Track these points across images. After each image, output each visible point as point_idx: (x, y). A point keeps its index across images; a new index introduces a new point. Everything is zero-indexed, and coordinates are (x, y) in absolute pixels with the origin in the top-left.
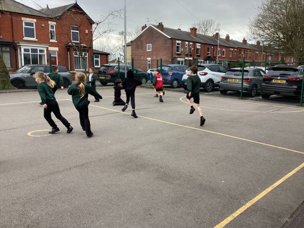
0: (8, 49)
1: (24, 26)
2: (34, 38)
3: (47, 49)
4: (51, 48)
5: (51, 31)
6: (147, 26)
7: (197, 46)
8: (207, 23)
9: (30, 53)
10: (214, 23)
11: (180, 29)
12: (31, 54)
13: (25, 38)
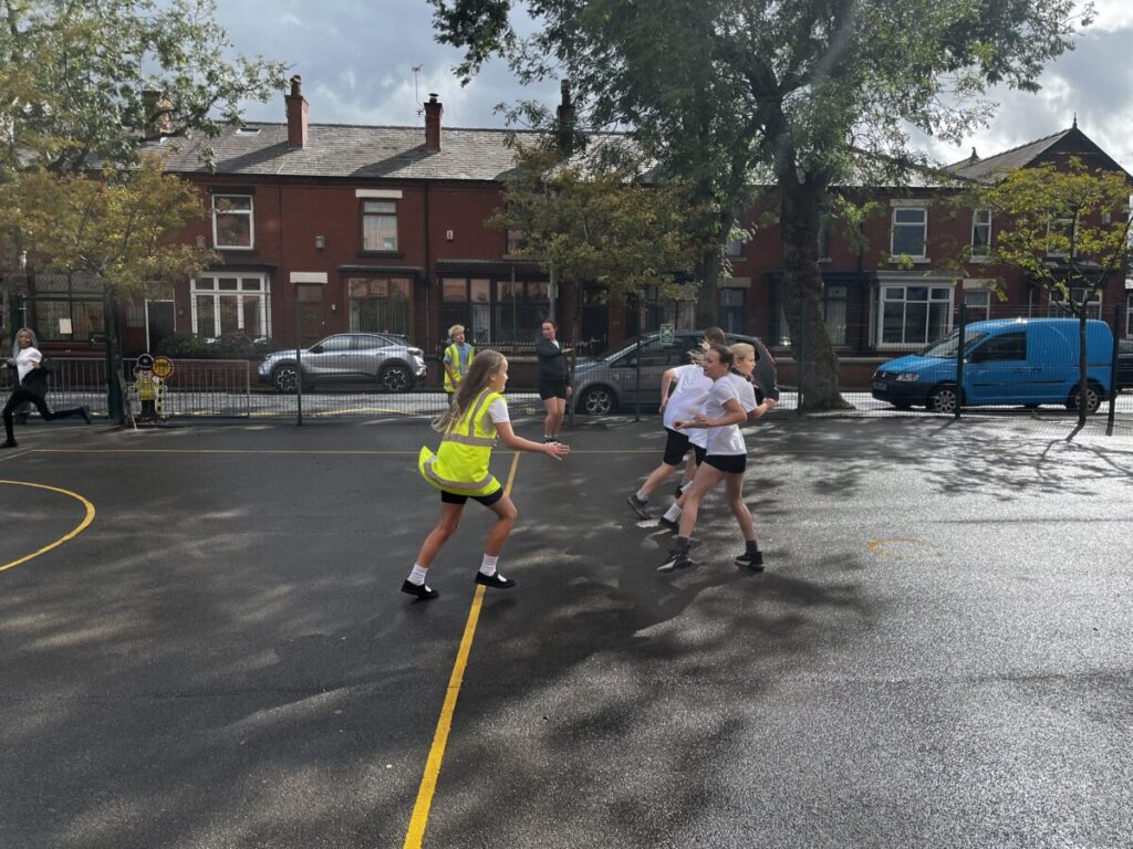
0: (843, 292)
1: (895, 222)
2: (921, 254)
3: (959, 285)
4: (971, 284)
5: (976, 229)
9: (905, 300)
12: (908, 304)
13: (894, 258)
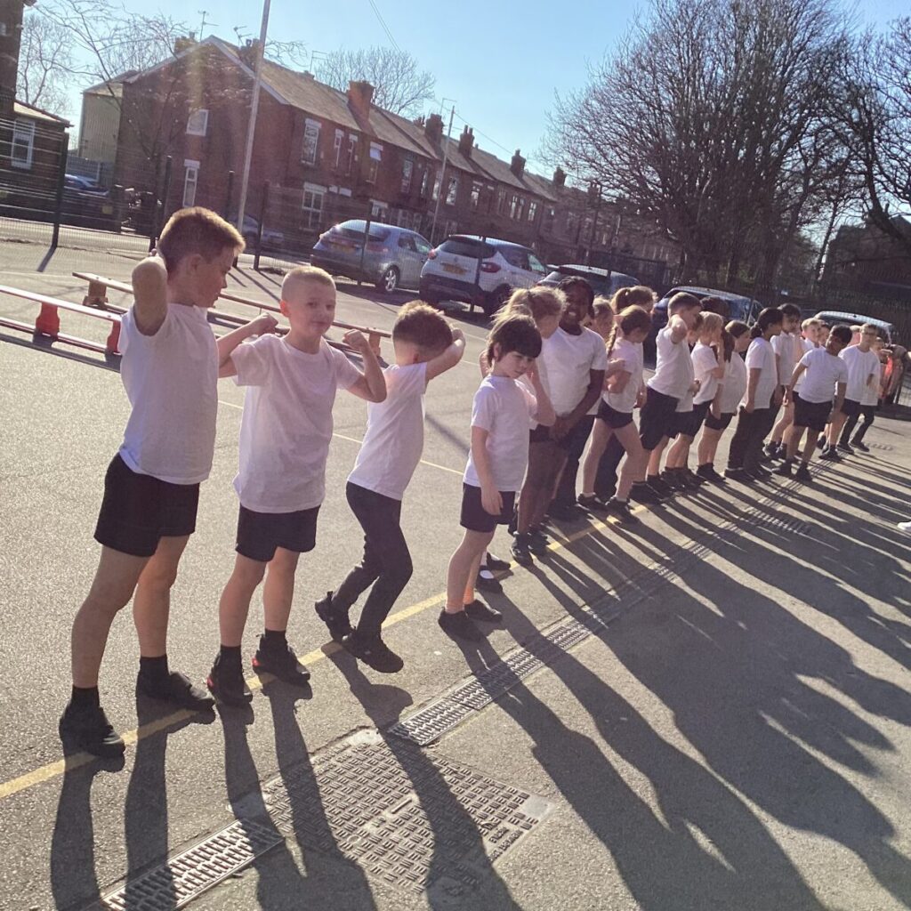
6: (198, 39)
7: (371, 151)
11: (310, 72)
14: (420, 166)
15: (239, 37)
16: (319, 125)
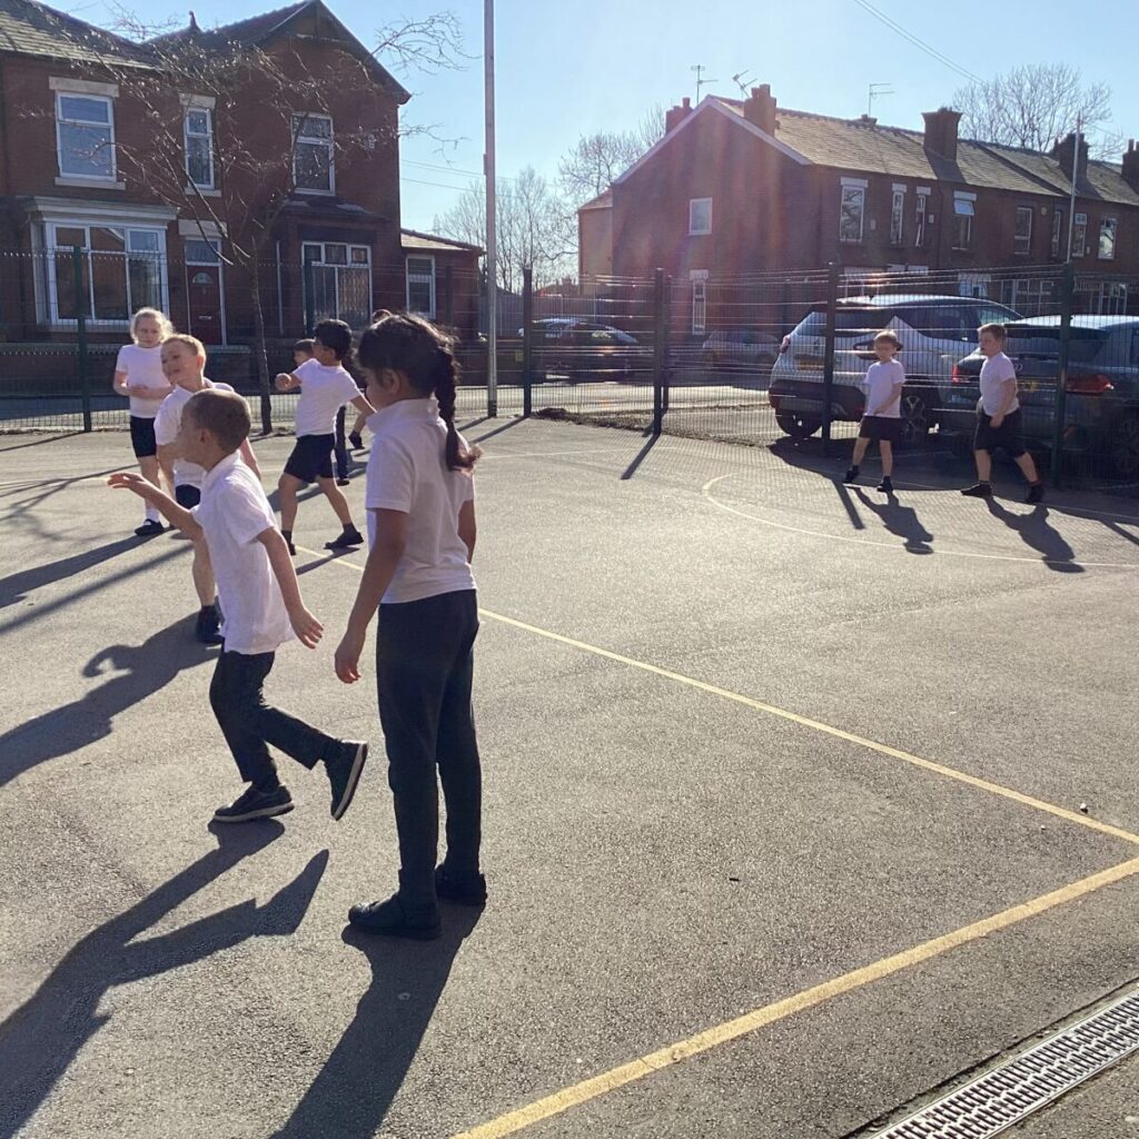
1: (61, 117)
2: (111, 175)
3: (172, 229)
4: (188, 228)
5: (192, 141)
6: (693, 105)
7: (956, 204)
8: (1034, 88)
9: (88, 249)
10: (1072, 85)
11: (872, 116)
12: (94, 255)
14: (1044, 211)
15: (742, 88)
16: (865, 183)
